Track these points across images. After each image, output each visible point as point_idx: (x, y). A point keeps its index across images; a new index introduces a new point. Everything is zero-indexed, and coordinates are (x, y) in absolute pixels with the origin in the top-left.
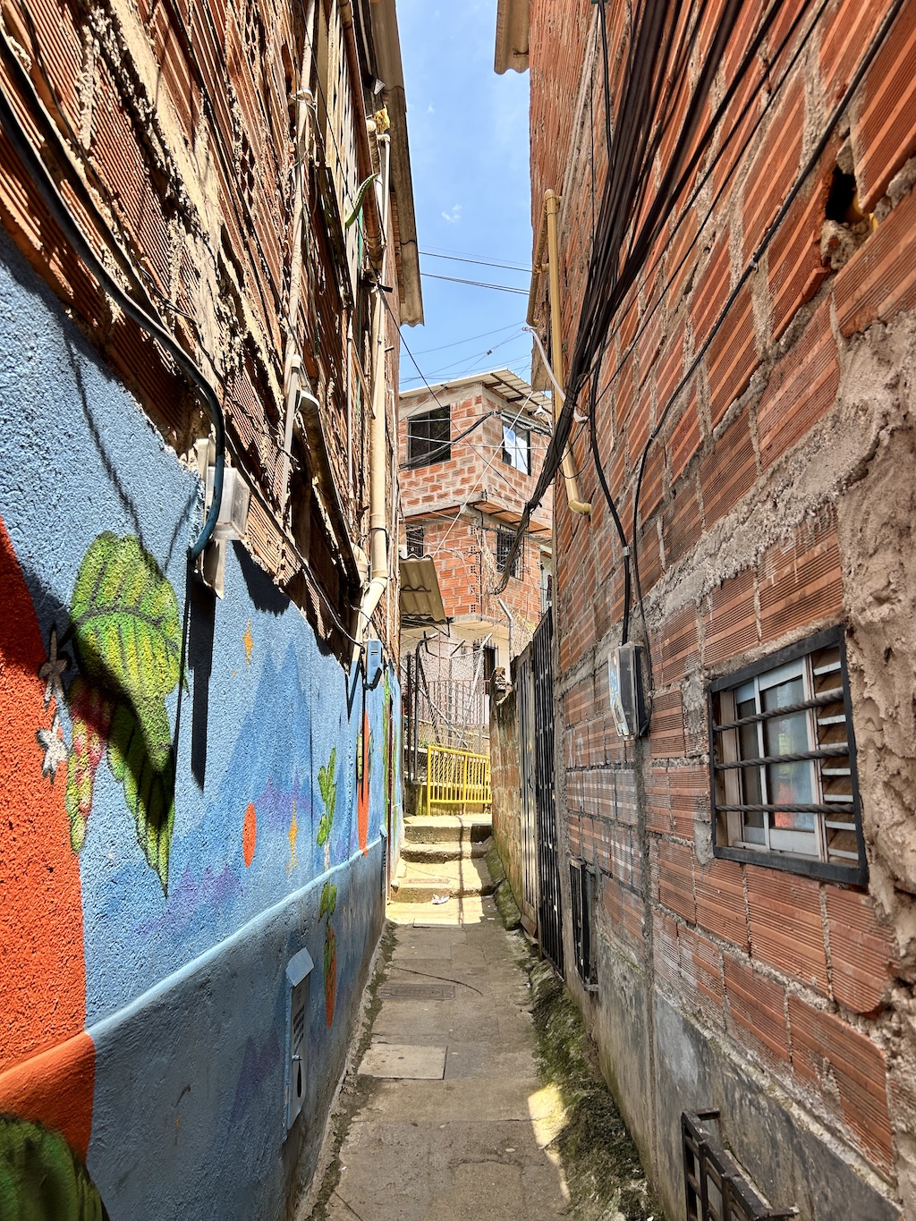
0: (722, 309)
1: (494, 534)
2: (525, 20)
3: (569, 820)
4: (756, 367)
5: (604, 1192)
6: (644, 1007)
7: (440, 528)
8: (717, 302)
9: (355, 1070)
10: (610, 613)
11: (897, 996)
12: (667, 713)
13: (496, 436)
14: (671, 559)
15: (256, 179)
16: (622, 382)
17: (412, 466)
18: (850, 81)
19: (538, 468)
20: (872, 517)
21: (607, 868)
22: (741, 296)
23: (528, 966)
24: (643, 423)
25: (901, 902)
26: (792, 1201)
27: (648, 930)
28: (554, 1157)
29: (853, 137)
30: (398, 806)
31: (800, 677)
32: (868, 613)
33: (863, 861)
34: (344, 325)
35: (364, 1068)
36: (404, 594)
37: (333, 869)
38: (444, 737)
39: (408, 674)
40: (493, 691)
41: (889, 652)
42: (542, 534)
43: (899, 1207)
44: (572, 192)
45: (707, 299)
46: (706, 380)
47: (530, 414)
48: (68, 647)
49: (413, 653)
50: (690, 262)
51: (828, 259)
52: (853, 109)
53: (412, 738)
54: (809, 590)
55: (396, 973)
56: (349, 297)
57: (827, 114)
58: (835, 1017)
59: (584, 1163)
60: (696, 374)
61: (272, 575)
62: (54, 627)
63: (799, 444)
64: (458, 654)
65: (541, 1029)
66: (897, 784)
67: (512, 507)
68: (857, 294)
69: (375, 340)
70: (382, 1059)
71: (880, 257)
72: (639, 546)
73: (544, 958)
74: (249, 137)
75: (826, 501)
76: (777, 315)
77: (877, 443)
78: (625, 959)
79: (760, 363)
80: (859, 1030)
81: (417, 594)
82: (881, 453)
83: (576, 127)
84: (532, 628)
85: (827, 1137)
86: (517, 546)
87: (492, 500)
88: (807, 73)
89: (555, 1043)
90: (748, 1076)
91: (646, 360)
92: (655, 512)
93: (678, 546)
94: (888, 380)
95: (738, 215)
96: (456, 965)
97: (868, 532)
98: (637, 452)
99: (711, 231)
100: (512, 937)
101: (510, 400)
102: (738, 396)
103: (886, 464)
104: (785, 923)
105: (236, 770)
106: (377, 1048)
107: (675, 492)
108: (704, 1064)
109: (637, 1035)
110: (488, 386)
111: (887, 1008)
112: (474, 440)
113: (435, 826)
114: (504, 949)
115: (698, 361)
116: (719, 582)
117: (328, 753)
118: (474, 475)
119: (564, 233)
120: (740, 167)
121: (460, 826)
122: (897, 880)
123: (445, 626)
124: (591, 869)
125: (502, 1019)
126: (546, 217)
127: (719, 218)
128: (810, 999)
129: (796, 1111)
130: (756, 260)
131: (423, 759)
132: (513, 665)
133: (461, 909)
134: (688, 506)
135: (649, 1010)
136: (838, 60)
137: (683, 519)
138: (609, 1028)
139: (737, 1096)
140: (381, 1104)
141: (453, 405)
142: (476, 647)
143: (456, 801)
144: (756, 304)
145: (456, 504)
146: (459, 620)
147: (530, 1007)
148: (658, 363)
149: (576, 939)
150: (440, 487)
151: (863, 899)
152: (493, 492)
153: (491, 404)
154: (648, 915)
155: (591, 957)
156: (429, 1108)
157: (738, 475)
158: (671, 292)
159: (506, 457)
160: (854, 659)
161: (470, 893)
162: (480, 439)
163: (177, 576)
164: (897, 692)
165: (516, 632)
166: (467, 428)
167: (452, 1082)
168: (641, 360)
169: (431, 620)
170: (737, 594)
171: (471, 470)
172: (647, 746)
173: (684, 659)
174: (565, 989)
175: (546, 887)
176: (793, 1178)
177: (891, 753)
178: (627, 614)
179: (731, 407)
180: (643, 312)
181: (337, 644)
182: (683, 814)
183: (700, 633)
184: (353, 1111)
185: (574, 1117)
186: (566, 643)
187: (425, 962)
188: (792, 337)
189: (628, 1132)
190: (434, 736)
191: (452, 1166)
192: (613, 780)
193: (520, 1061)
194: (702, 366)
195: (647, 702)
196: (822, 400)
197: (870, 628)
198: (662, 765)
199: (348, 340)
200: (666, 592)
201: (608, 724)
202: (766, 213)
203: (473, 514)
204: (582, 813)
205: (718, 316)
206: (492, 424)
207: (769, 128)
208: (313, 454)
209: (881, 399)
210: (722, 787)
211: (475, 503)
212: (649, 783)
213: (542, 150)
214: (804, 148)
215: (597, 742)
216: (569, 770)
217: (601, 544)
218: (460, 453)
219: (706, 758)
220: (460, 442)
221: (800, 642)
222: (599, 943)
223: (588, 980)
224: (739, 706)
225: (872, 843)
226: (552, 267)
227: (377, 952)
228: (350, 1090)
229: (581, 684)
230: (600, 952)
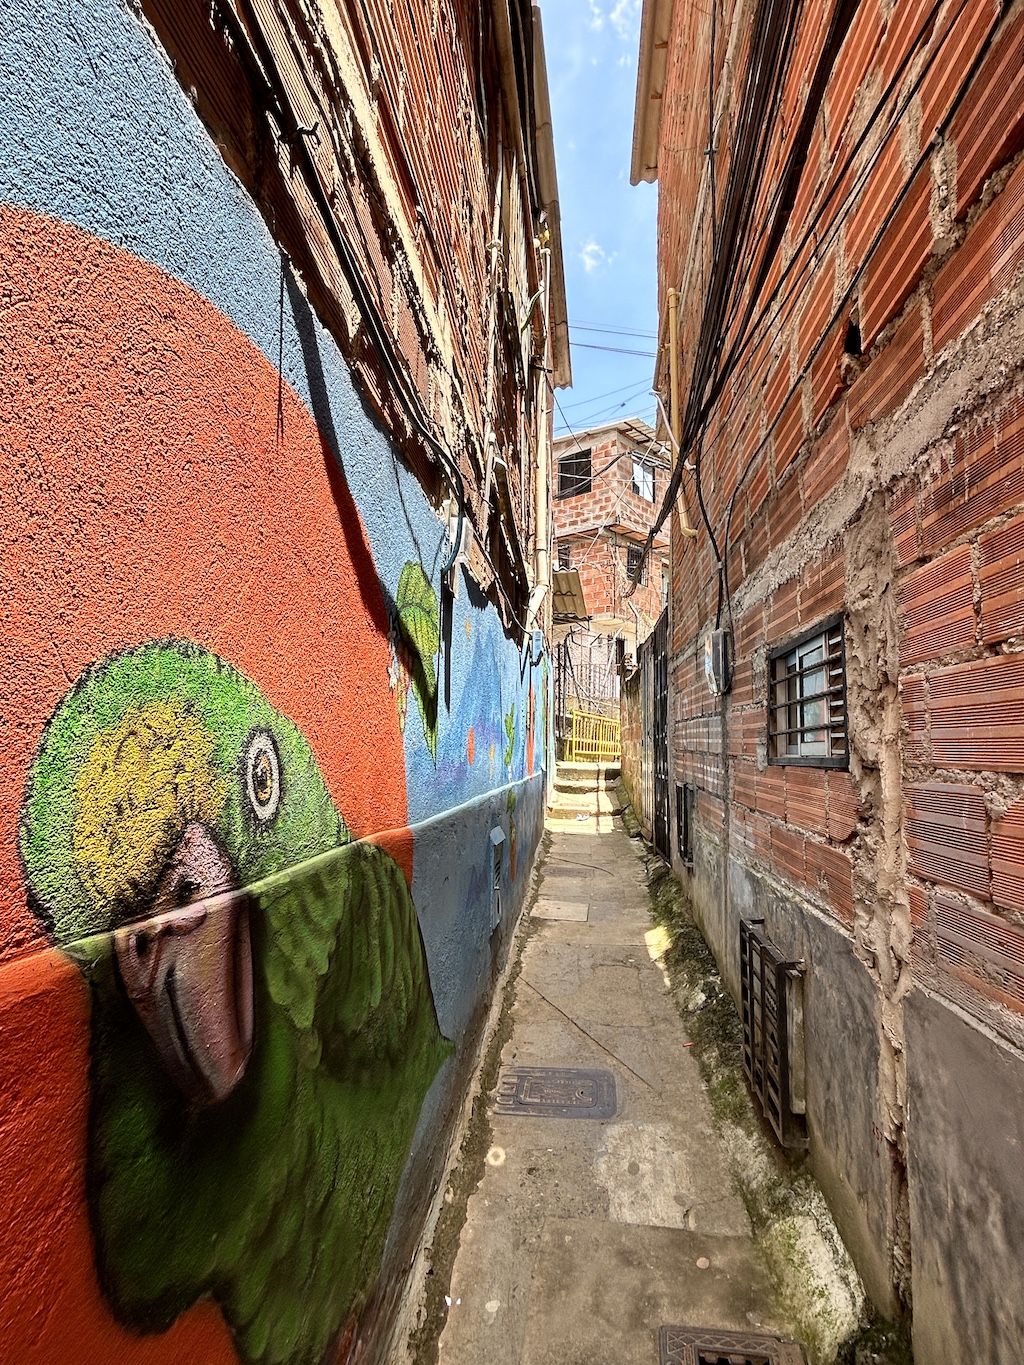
0: (784, 401)
1: (626, 550)
2: (655, 141)
3: (677, 757)
4: (803, 444)
5: (692, 982)
6: (722, 869)
7: (583, 546)
8: (782, 395)
9: (529, 914)
10: (708, 609)
11: (860, 826)
12: (743, 675)
13: (628, 472)
14: (749, 571)
15: (469, 318)
16: (720, 443)
17: (561, 498)
18: (860, 265)
19: (661, 498)
20: (862, 545)
21: (701, 785)
22: (795, 395)
23: (645, 859)
24: (733, 474)
25: (866, 774)
26: (801, 955)
27: (726, 821)
28: (661, 965)
29: (860, 302)
30: (552, 753)
31: (821, 647)
32: (856, 604)
33: (847, 753)
34: (518, 401)
35: (534, 913)
36: (556, 598)
37: (513, 783)
38: (585, 705)
39: (559, 659)
40: (622, 671)
41: (866, 627)
42: (662, 550)
43: (854, 941)
44: (688, 291)
45: (776, 392)
46: (773, 449)
47: (655, 453)
48: (396, 625)
49: (562, 642)
50: (766, 364)
51: (845, 378)
52: (861, 282)
53: (562, 705)
54: (827, 591)
55: (553, 861)
56: (522, 381)
57: (847, 283)
58: (830, 847)
59: (681, 967)
60: (767, 444)
61: (479, 584)
62: (391, 614)
63: (826, 497)
64: (596, 643)
65: (654, 895)
66: (868, 706)
67: (640, 529)
68: (860, 404)
69: (539, 409)
70: (544, 908)
71: (874, 381)
72: (729, 561)
73: (657, 854)
74: (465, 290)
75: (838, 535)
76: (816, 411)
77: (866, 499)
78: (711, 842)
79: (805, 441)
80: (840, 850)
81: (566, 598)
82: (868, 505)
83: (692, 242)
84: (653, 623)
85: (820, 915)
86: (643, 561)
87: (625, 523)
88: (838, 251)
89: (663, 903)
90: (781, 893)
91: (736, 430)
92: (739, 537)
93: (753, 563)
94: (873, 461)
95: (796, 337)
96: (594, 858)
97: (860, 554)
98: (729, 494)
99: (780, 344)
100: (635, 842)
101: (639, 443)
102: (792, 462)
103: (870, 513)
104: (805, 798)
105: (464, 705)
106: (542, 902)
107: (752, 524)
108: (756, 894)
109: (718, 888)
110: (622, 432)
111: (854, 835)
112: (610, 475)
113: (578, 768)
114: (629, 849)
115: (769, 434)
116: (777, 586)
117: (510, 705)
118: (610, 503)
119: (682, 322)
120: (798, 305)
121: (597, 769)
122: (864, 761)
123: (586, 622)
124: (690, 787)
125: (627, 890)
126: (668, 309)
127: (785, 337)
128: (817, 839)
129: (806, 905)
130: (805, 372)
131: (569, 723)
132: (639, 649)
133: (598, 824)
134: (760, 534)
135: (725, 871)
136: (854, 249)
137: (757, 543)
138: (700, 890)
139: (774, 907)
140: (546, 933)
141: (594, 448)
142: (610, 638)
143: (594, 753)
144: (804, 401)
145: (596, 526)
146: (597, 618)
147: (647, 884)
148: (744, 433)
149: (679, 833)
150: (583, 514)
151: (846, 775)
152: (625, 517)
153: (625, 447)
154: (727, 811)
155: (689, 845)
156: (578, 936)
157: (791, 514)
158: (754, 383)
159: (636, 488)
160: (849, 633)
161: (604, 814)
162: (615, 475)
163: (436, 586)
164: (869, 651)
165: (641, 628)
166: (604, 466)
167: (593, 923)
168: (733, 429)
169: (575, 618)
170: (788, 594)
171: (608, 500)
172: (729, 699)
173: (755, 638)
174: (671, 871)
175: (659, 806)
176: (802, 944)
177: (865, 688)
178: (719, 610)
179: (787, 469)
180: (735, 394)
181: (515, 633)
182: (750, 741)
183: (764, 621)
184: (529, 935)
185: (675, 944)
186: (678, 633)
187: (573, 855)
188: (825, 427)
189: (710, 951)
190: (578, 705)
191: (593, 967)
192: (707, 725)
193: (639, 913)
194: (771, 439)
195: (731, 669)
196: (839, 469)
197: (857, 613)
198: (738, 710)
199: (522, 413)
200: (745, 593)
201: (705, 687)
202: (812, 340)
203: (609, 534)
204: (685, 751)
205: (782, 406)
206: (625, 462)
207: (815, 282)
208: (501, 500)
209: (869, 472)
210: (775, 721)
211: (611, 526)
212: (730, 723)
213: (666, 252)
214: (834, 302)
215: (697, 700)
216: (677, 722)
217: (703, 560)
218: (599, 486)
219: (765, 703)
220: (598, 478)
221: (821, 624)
222: (695, 836)
223: (687, 860)
224: (789, 668)
225: (853, 741)
226: (672, 346)
227: (539, 848)
228: (526, 924)
229: (688, 661)
230: (695, 841)
